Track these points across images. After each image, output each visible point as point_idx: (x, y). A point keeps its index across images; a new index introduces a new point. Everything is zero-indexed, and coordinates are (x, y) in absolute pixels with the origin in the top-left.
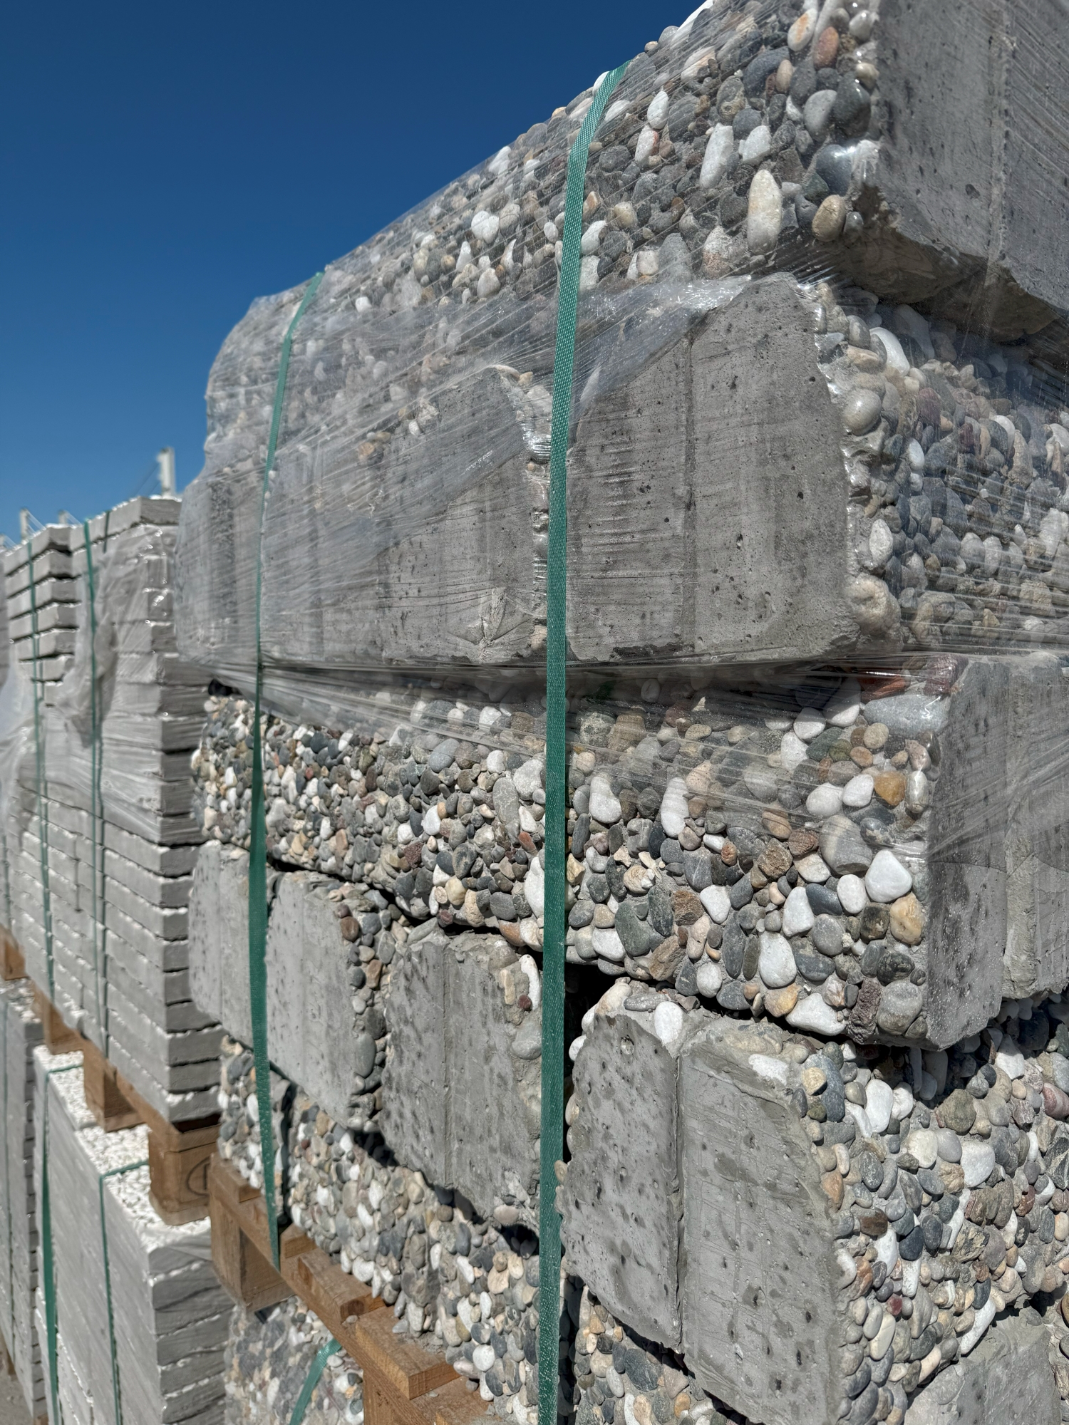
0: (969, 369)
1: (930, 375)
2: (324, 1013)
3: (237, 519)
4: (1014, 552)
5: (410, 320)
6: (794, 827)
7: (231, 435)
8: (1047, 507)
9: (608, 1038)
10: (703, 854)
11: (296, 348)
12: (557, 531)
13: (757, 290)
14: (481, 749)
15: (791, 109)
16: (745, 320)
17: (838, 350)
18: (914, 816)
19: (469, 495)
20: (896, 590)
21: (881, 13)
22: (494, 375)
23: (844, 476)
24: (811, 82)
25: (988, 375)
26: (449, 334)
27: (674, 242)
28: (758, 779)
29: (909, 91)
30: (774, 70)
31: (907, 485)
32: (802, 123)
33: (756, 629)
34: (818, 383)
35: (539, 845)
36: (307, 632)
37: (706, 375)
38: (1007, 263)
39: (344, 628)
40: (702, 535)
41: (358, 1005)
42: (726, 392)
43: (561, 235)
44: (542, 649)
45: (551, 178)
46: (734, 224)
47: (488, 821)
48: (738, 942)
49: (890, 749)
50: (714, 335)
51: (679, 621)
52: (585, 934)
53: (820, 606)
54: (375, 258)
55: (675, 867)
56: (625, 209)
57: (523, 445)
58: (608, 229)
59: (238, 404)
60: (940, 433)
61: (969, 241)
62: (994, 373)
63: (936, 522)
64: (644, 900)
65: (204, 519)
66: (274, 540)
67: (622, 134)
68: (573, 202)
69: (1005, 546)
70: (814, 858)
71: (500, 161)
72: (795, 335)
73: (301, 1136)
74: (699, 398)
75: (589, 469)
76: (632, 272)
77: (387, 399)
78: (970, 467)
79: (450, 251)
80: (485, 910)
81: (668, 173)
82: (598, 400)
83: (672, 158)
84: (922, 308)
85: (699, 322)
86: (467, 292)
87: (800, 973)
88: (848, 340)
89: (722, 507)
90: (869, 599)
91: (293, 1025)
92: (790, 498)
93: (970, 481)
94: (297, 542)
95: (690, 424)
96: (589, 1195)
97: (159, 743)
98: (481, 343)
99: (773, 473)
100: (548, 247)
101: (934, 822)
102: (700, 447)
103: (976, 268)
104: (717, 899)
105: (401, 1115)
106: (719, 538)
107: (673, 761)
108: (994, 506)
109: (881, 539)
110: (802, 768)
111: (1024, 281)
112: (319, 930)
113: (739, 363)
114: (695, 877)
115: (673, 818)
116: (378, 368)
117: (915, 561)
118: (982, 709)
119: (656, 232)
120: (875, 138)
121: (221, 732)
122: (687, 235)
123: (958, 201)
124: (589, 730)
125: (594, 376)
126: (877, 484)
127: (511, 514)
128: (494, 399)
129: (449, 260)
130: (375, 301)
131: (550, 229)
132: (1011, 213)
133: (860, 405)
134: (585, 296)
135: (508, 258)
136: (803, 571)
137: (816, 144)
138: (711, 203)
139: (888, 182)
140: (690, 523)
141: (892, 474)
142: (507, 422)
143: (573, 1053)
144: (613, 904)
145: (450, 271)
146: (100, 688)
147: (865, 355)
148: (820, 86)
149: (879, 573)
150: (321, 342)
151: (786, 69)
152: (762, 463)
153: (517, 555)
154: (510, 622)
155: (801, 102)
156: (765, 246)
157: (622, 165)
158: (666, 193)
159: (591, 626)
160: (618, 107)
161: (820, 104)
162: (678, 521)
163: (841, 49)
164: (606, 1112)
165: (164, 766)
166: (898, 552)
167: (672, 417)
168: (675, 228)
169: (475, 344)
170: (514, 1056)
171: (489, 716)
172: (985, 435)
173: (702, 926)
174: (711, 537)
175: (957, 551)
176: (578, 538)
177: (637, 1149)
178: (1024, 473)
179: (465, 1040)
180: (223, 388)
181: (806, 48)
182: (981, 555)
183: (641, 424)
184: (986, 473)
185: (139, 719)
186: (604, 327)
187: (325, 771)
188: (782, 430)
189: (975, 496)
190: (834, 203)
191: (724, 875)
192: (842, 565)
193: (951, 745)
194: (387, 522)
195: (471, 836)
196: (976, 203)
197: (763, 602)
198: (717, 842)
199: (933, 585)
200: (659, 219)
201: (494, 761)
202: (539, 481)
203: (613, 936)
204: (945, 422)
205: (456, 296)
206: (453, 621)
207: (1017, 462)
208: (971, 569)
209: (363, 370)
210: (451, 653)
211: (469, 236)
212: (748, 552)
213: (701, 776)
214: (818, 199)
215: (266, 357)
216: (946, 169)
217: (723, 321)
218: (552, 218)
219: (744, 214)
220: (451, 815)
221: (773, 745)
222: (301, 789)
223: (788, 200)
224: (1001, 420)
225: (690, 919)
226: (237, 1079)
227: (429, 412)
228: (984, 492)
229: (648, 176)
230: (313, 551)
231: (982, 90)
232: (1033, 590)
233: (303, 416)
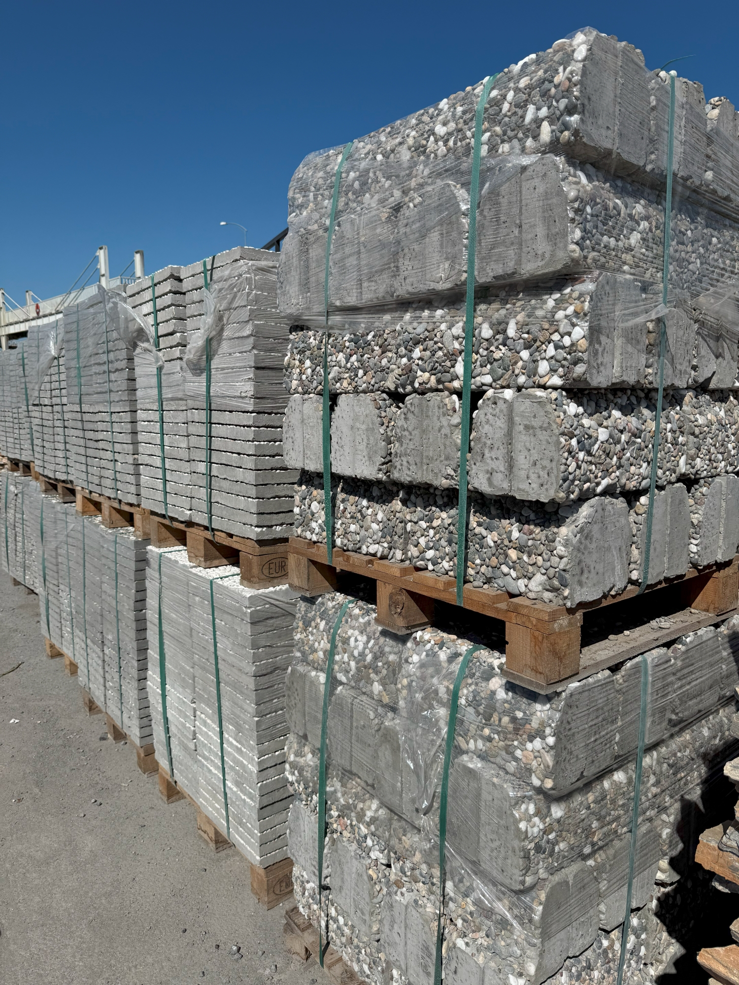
0: (608, 184)
1: (594, 186)
2: (365, 440)
3: (310, 251)
4: (620, 243)
5: (405, 165)
6: (551, 325)
7: (305, 213)
8: (633, 230)
9: (488, 405)
10: (521, 341)
11: (344, 175)
12: (472, 239)
13: (543, 159)
14: (438, 324)
15: (554, 103)
16: (539, 168)
17: (566, 178)
18: (585, 315)
19: (436, 229)
20: (582, 249)
21: (582, 77)
22: (449, 185)
23: (567, 215)
24: (561, 96)
25: (614, 187)
26: (423, 171)
27: (515, 142)
28: (540, 313)
29: (589, 99)
30: (550, 90)
31: (586, 219)
32: (557, 108)
33: (540, 264)
34: (560, 187)
35: (460, 353)
36: (354, 293)
37: (526, 185)
38: (619, 151)
39: (373, 288)
40: (524, 235)
41: (382, 431)
42: (532, 190)
43: (473, 136)
44: (465, 281)
45: (468, 116)
46: (536, 137)
47: (440, 349)
48: (532, 365)
49: (579, 298)
50: (528, 173)
51: (516, 264)
52: (478, 378)
53: (561, 254)
54: (383, 139)
55: (512, 347)
56: (498, 129)
57: (460, 209)
58: (492, 136)
59: (309, 200)
60: (596, 204)
61: (607, 145)
62: (617, 186)
63: (594, 231)
64: (500, 362)
65: (296, 250)
66: (338, 256)
67: (497, 103)
68: (478, 126)
69: (617, 241)
70: (556, 334)
71: (444, 104)
72: (553, 172)
73: (342, 508)
74: (524, 193)
75: (485, 217)
76: (500, 151)
77: (392, 196)
78: (606, 215)
79: (425, 139)
80: (439, 381)
81: (514, 119)
82: (488, 193)
83: (515, 113)
84: (593, 165)
85: (524, 169)
86: (433, 155)
87: (551, 370)
88: (570, 175)
89: (530, 227)
90: (574, 251)
91: (346, 454)
92: (552, 223)
93: (605, 219)
94: (350, 255)
95: (521, 201)
96: (479, 459)
97: (253, 364)
98: (440, 174)
99: (546, 215)
100: (468, 140)
101: (591, 318)
102: (524, 208)
103: (609, 153)
104: (525, 354)
105: (402, 465)
106: (530, 236)
107: (513, 314)
108: (614, 228)
109: (578, 234)
110: (554, 307)
111: (625, 156)
112: (363, 409)
113: (536, 182)
114: (518, 349)
115: (511, 331)
116: (388, 184)
117: (588, 242)
118: (607, 288)
119: (509, 138)
120: (579, 114)
121: (302, 345)
122: (520, 140)
123: (604, 132)
124: (480, 310)
125: (487, 185)
126: (577, 218)
127: (454, 234)
128: (448, 194)
129: (424, 142)
130: (386, 156)
131: (469, 134)
132: (620, 135)
133: (572, 194)
134: (483, 158)
135: (451, 143)
136: (555, 244)
137: (562, 115)
138: (528, 130)
139: (583, 127)
140: (520, 232)
141: (581, 215)
142: (453, 201)
143: (474, 415)
144: (489, 366)
145: (425, 147)
146: (210, 344)
147: (574, 179)
148: (563, 97)
149: (577, 243)
150: (358, 173)
151: (553, 90)
152: (544, 212)
153: (456, 248)
154: (453, 273)
155: (557, 102)
156: (545, 145)
157: (498, 114)
158: (513, 125)
159: (485, 270)
160: (494, 93)
161: (563, 103)
162: (516, 232)
163: (569, 87)
164: (487, 429)
165: (255, 374)
166: (583, 238)
167: (515, 199)
168: (516, 137)
169: (438, 174)
170: (450, 426)
171: (439, 312)
172: (611, 205)
173: (520, 364)
174: (527, 236)
175: (601, 240)
176: (480, 240)
177: (497, 436)
178: (624, 218)
179: (430, 428)
180: (300, 192)
181: (559, 84)
182: (609, 243)
183: (504, 201)
184: (611, 217)
185: (238, 355)
186: (489, 169)
187: (361, 350)
188: (550, 202)
189: (607, 224)
190: (566, 133)
191: (527, 347)
192: (567, 241)
193: (597, 296)
194: (398, 242)
195: (434, 355)
196: (610, 132)
197: (543, 255)
198: (526, 336)
199: (593, 249)
200: (509, 133)
201: (443, 327)
202: (465, 221)
203: (489, 376)
204: (598, 200)
205: (428, 157)
206: (428, 276)
207: (622, 215)
208: (605, 247)
209: (380, 184)
210: (427, 288)
211: (434, 134)
212: (539, 240)
213: (520, 317)
214: (562, 132)
215: (325, 179)
216: (600, 122)
217: (532, 168)
218: (470, 130)
219: (539, 135)
220: (424, 350)
221: (545, 302)
222: (347, 361)
223: (553, 131)
224: (617, 201)
225: (516, 363)
226: (305, 499)
227: (418, 200)
228: (610, 223)
229: (507, 119)
230: (359, 258)
231: (612, 96)
232: (627, 257)
233: (347, 204)
